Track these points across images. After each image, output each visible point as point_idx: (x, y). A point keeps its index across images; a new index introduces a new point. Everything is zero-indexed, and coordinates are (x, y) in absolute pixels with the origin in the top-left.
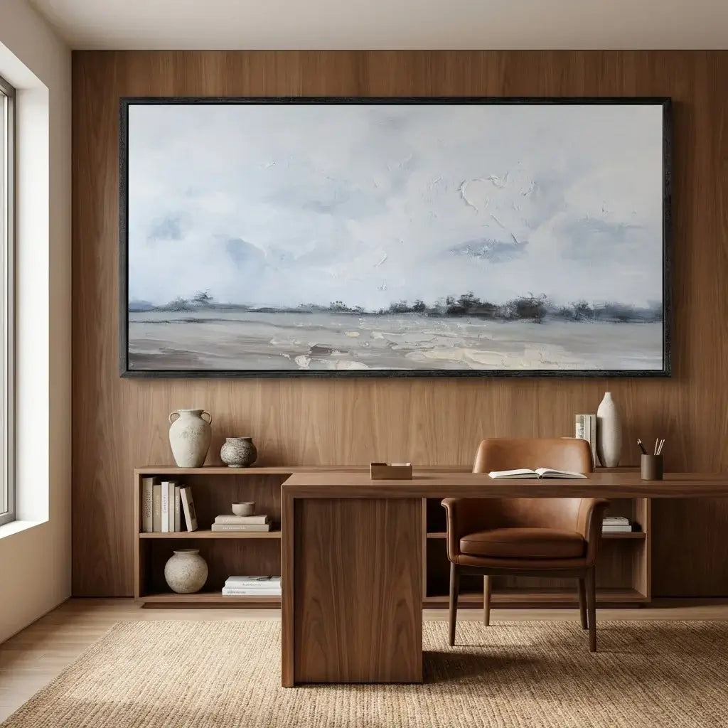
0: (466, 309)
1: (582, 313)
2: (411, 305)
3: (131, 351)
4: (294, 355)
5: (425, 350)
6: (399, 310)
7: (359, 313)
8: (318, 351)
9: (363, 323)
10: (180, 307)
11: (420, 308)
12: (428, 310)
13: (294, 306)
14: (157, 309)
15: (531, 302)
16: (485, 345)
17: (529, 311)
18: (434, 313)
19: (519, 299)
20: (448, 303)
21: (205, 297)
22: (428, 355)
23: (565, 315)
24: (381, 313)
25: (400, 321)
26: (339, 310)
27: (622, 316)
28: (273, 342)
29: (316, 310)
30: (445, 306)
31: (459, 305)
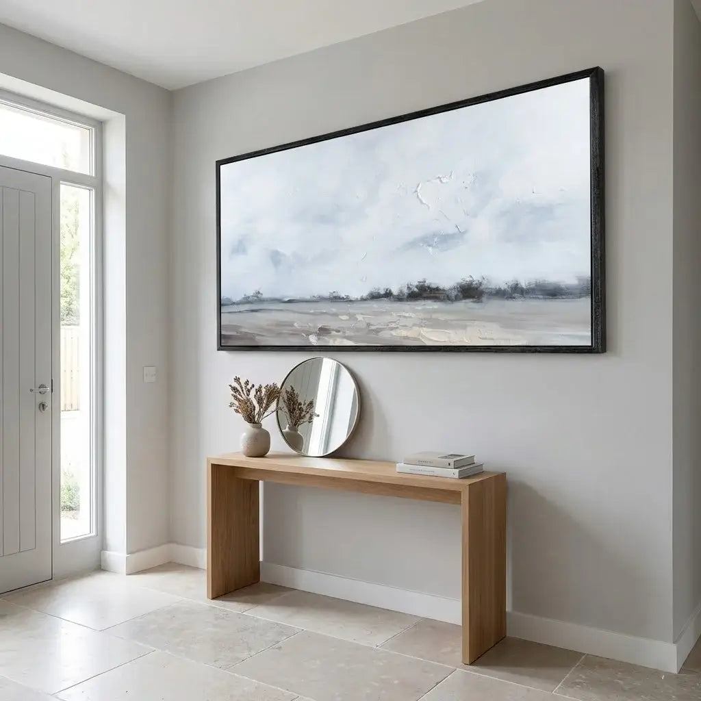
0: (424, 293)
1: (515, 292)
2: (382, 292)
4: (309, 334)
5: (392, 329)
6: (375, 297)
7: (348, 300)
9: (351, 308)
10: (247, 301)
11: (388, 294)
12: (394, 296)
13: (308, 297)
14: (234, 303)
15: (472, 284)
16: (435, 324)
17: (470, 292)
18: (399, 299)
19: (460, 281)
20: (408, 288)
21: (259, 293)
22: (394, 333)
23: (500, 294)
24: (363, 300)
25: (375, 305)
26: (336, 299)
27: (553, 292)
28: (295, 324)
29: (322, 299)
30: (406, 291)
31: (416, 290)
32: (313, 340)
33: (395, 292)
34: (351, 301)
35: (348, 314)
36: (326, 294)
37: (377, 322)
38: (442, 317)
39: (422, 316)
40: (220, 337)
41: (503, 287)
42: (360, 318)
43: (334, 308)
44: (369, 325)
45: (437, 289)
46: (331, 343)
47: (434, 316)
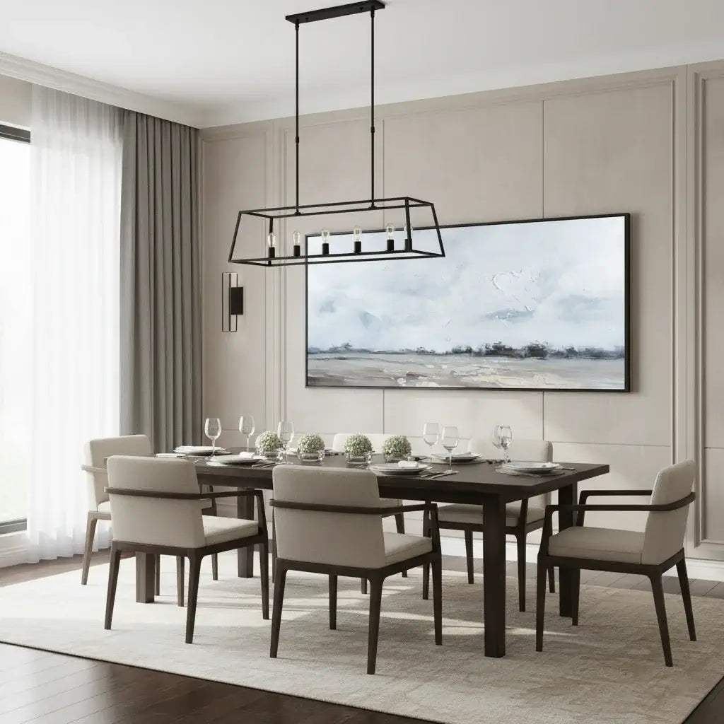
0: (498, 351)
1: (571, 353)
2: (464, 349)
3: (309, 375)
4: (397, 378)
6: (457, 352)
7: (433, 354)
8: (411, 376)
10: (334, 350)
11: (469, 351)
12: (474, 352)
13: (397, 350)
14: (321, 352)
15: (537, 346)
16: (508, 373)
17: (536, 352)
18: (479, 354)
19: (529, 344)
20: (486, 347)
21: (348, 345)
23: (559, 354)
24: (447, 354)
26: (422, 352)
27: (597, 355)
28: (385, 371)
29: (409, 352)
30: (484, 350)
31: (493, 349)
32: (402, 382)
33: (475, 349)
34: (436, 354)
35: (434, 364)
36: (414, 348)
37: (459, 370)
38: (512, 368)
39: (498, 366)
40: (307, 378)
41: (562, 350)
42: (444, 367)
43: (422, 359)
44: (453, 372)
45: (510, 349)
46: (417, 386)
47: (508, 367)
